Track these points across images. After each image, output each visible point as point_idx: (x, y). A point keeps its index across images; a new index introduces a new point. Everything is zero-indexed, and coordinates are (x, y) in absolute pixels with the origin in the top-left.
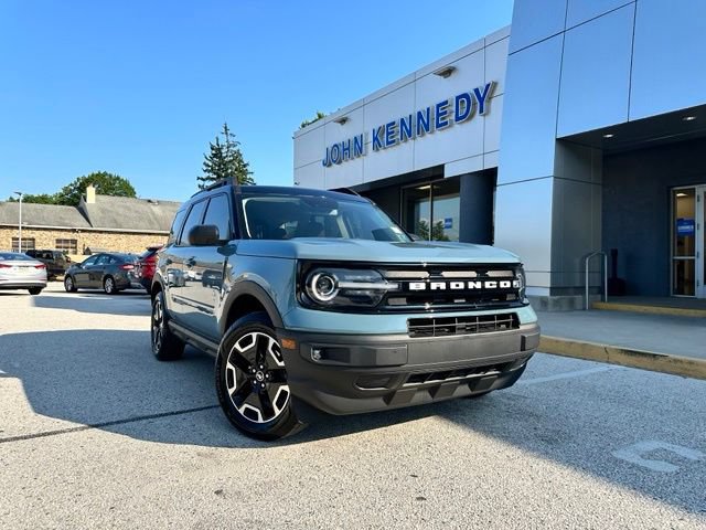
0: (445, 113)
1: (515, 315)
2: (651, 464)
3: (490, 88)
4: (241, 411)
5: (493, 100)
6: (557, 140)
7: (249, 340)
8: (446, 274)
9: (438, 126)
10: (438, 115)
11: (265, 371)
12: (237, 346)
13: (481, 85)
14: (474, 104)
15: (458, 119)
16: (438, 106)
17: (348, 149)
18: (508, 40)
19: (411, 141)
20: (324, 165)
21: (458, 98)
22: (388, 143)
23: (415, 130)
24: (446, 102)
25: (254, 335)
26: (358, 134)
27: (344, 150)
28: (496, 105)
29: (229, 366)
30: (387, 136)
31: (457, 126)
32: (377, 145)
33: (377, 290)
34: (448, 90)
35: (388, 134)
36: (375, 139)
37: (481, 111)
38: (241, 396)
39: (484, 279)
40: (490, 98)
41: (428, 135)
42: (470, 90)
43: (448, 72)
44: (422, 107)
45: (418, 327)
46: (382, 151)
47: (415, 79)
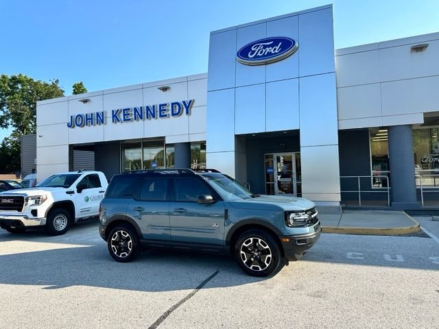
0: (165, 110)
3: (191, 102)
4: (251, 268)
5: (192, 109)
6: (235, 135)
7: (249, 241)
9: (161, 116)
10: (160, 110)
11: (258, 251)
12: (244, 244)
13: (187, 100)
14: (183, 108)
15: (173, 114)
16: (160, 106)
17: (92, 119)
19: (141, 121)
20: (69, 126)
21: (173, 104)
22: (125, 120)
23: (145, 115)
24: (166, 105)
25: (251, 239)
26: (100, 111)
27: (87, 119)
29: (242, 252)
30: (120, 116)
31: (172, 118)
32: (115, 118)
33: (305, 219)
34: (168, 98)
35: (124, 115)
37: (187, 113)
41: (153, 120)
42: (180, 101)
43: (165, 89)
44: (151, 104)
45: (315, 229)
46: (118, 123)
47: (142, 88)
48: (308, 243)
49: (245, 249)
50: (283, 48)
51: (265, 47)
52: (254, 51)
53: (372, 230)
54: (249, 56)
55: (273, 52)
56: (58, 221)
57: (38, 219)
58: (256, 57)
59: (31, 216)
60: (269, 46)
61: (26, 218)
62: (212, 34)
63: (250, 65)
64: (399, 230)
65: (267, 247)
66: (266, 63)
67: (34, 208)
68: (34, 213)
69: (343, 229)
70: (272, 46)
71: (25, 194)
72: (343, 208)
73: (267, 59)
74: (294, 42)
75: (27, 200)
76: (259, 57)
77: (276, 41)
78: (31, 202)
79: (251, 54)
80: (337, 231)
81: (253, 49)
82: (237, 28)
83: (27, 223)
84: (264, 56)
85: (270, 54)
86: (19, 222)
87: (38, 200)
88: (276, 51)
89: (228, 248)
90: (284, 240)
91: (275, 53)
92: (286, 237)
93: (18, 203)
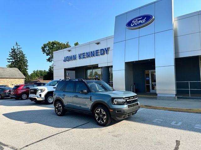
0: (98, 53)
1: (138, 103)
2: (158, 122)
3: (108, 48)
4: (99, 122)
5: (109, 51)
6: (125, 63)
7: (98, 110)
8: (130, 98)
9: (96, 55)
10: (96, 53)
11: (102, 115)
12: (97, 111)
13: (106, 47)
14: (105, 51)
15: (101, 54)
16: (96, 51)
17: (72, 58)
18: (113, 38)
19: (89, 58)
20: (64, 61)
21: (101, 50)
22: (83, 58)
23: (90, 55)
24: (98, 50)
25: (99, 109)
26: (74, 54)
27: (70, 58)
28: (110, 52)
29: (96, 115)
30: (82, 56)
31: (101, 56)
32: (80, 57)
33: (123, 102)
34: (99, 47)
36: (79, 56)
37: (107, 53)
38: (99, 119)
39: (134, 98)
40: (108, 51)
41: (94, 57)
42: (104, 48)
43: (98, 44)
44: (92, 50)
45: (129, 106)
46: (81, 59)
47: (89, 44)
48: (122, 112)
49: (97, 113)
50: (147, 20)
51: (138, 20)
52: (133, 23)
53: (181, 109)
54: (131, 25)
55: (142, 22)
56: (50, 99)
57: (42, 98)
58: (134, 25)
59: (39, 97)
60: (140, 20)
61: (38, 97)
62: (116, 17)
63: (132, 29)
64: (196, 110)
65: (105, 113)
66: (139, 28)
67: (40, 93)
68: (40, 95)
69: (167, 108)
70: (141, 19)
71: (38, 88)
72: (178, 98)
73: (140, 26)
74: (152, 16)
75: (38, 91)
76: (136, 25)
77: (143, 17)
78: (39, 91)
79: (132, 25)
80: (164, 109)
81: (133, 22)
82: (127, 13)
83: (38, 99)
84: (138, 24)
85: (140, 23)
86: (35, 99)
87: (42, 91)
88: (144, 22)
89: (92, 112)
90: (111, 110)
91: (143, 23)
92: (112, 109)
93: (35, 92)
